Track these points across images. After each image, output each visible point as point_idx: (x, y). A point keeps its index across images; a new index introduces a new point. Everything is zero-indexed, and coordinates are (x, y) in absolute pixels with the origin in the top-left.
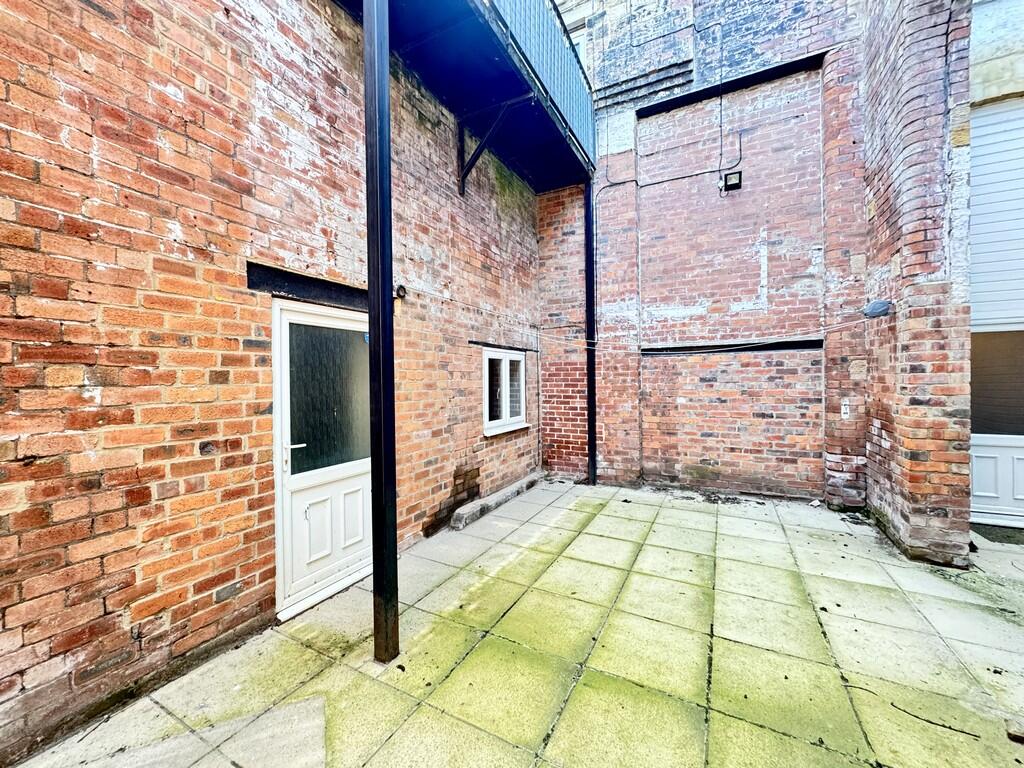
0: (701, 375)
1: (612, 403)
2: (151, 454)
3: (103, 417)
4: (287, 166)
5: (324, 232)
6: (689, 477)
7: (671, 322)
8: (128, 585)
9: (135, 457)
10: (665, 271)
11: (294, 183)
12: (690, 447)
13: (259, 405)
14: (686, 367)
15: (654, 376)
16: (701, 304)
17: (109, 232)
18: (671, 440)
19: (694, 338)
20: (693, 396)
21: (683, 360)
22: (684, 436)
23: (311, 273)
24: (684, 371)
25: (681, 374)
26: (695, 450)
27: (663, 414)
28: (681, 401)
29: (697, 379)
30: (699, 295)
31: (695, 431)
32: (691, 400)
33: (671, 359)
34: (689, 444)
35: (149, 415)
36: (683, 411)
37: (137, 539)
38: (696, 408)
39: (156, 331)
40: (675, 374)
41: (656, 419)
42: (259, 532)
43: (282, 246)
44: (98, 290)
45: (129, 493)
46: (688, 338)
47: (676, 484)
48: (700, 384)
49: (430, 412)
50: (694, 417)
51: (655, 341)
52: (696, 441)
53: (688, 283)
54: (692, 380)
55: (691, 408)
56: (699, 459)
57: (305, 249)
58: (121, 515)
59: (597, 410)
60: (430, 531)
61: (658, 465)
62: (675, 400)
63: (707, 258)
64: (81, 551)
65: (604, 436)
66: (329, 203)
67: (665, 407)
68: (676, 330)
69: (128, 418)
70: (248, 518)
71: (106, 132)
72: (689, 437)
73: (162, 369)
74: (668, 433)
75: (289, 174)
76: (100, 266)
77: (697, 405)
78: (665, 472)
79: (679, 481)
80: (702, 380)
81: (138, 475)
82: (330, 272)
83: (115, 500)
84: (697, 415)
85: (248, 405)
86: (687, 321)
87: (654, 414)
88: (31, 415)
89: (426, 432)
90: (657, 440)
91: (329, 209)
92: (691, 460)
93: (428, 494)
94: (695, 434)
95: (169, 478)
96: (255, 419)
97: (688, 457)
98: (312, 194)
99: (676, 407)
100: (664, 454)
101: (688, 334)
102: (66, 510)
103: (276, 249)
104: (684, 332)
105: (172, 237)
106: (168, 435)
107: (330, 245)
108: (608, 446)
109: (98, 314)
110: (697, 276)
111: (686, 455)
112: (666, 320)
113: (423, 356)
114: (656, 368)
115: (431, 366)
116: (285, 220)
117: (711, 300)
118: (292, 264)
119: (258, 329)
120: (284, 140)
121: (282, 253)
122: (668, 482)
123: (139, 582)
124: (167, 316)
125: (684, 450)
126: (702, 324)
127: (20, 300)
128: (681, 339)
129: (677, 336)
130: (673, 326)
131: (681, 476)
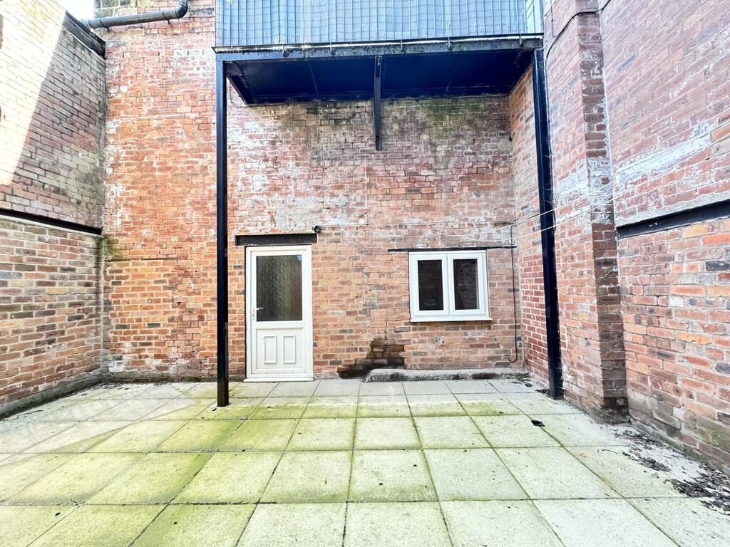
0: (709, 258)
1: (571, 302)
2: (205, 305)
3: (194, 293)
4: (252, 192)
5: (269, 213)
6: (700, 439)
7: (651, 179)
8: (198, 345)
9: (200, 305)
10: (639, 106)
11: (255, 197)
12: (696, 385)
13: (238, 291)
14: (681, 246)
15: (633, 265)
16: (697, 133)
17: (196, 238)
18: (666, 366)
19: (689, 196)
20: (696, 296)
21: (673, 235)
22: (686, 364)
23: (263, 233)
24: (676, 253)
25: (671, 259)
26: (706, 392)
27: (650, 323)
28: (675, 303)
29: (700, 265)
30: (694, 119)
31: (705, 358)
32: (692, 302)
33: (655, 237)
34: (695, 378)
35: (205, 292)
36: (679, 320)
37: (201, 331)
38: (702, 316)
39: (207, 266)
40: (664, 259)
41: (642, 329)
42: (238, 341)
43: (249, 225)
44: (193, 255)
45: (199, 316)
46: (680, 198)
47: (675, 440)
48: (708, 274)
49: (344, 299)
50: (700, 331)
51: (633, 213)
52: (708, 376)
53: (673, 107)
54: (693, 267)
55: (693, 315)
56: (717, 411)
57: (259, 223)
58: (196, 323)
59: (560, 309)
60: (345, 375)
61: (647, 400)
62: (666, 302)
63: (701, 48)
64: (189, 331)
65: (566, 342)
66: (272, 198)
67: (652, 311)
68: (659, 189)
69: (199, 294)
70: (234, 335)
71: (196, 209)
72: (694, 366)
73: (209, 278)
74: (659, 354)
75: (252, 195)
76: (194, 248)
77: (705, 311)
78: (659, 414)
79: (681, 438)
80: (712, 266)
81: (201, 311)
82: (272, 230)
83: (195, 318)
84: (706, 329)
85: (235, 291)
86: (675, 170)
87: (638, 322)
88: (180, 291)
89: (340, 311)
90: (643, 360)
91: (272, 201)
92: (700, 408)
93: (344, 351)
94: (704, 363)
95: (209, 314)
96: (237, 296)
97: (695, 401)
98: (264, 199)
99: (669, 313)
100: (655, 384)
101: (680, 191)
102: (186, 318)
103: (246, 227)
104: (672, 190)
105: (211, 234)
106: (209, 300)
107: (272, 217)
108: (571, 356)
109: (193, 263)
110: (687, 89)
111: (691, 396)
112: (644, 179)
113: (338, 264)
114: (636, 252)
115: (345, 270)
116: (251, 214)
117: (717, 118)
118: (253, 231)
119: (239, 261)
120: (250, 182)
121: (249, 228)
122: (664, 433)
123: (201, 346)
124: (210, 260)
125: (686, 387)
126: (703, 167)
127: (179, 261)
128: (668, 202)
129: (662, 198)
130: (655, 184)
131: (684, 431)
